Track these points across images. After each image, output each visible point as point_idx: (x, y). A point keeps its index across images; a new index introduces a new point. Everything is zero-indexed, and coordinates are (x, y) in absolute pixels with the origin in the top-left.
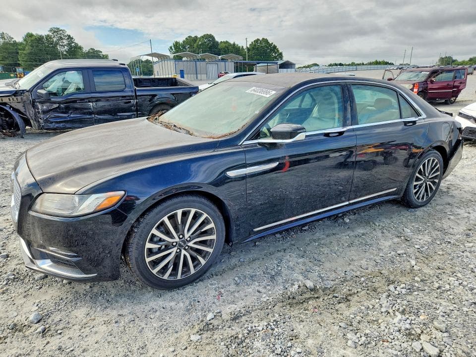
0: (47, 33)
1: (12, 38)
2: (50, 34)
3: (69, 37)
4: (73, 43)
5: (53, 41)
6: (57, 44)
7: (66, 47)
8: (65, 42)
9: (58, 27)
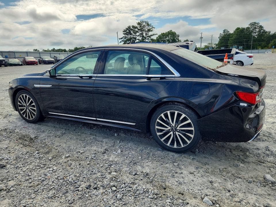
0: (247, 26)
1: (229, 32)
2: (249, 26)
3: (261, 27)
4: (262, 30)
5: (250, 31)
6: (252, 32)
7: (257, 33)
8: (257, 30)
9: (255, 22)
